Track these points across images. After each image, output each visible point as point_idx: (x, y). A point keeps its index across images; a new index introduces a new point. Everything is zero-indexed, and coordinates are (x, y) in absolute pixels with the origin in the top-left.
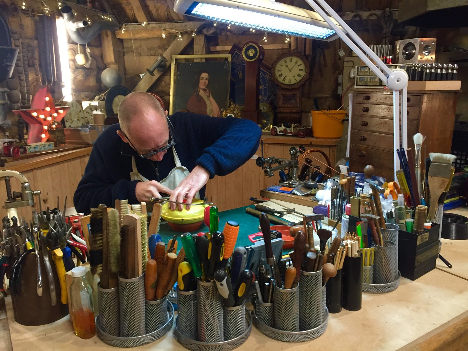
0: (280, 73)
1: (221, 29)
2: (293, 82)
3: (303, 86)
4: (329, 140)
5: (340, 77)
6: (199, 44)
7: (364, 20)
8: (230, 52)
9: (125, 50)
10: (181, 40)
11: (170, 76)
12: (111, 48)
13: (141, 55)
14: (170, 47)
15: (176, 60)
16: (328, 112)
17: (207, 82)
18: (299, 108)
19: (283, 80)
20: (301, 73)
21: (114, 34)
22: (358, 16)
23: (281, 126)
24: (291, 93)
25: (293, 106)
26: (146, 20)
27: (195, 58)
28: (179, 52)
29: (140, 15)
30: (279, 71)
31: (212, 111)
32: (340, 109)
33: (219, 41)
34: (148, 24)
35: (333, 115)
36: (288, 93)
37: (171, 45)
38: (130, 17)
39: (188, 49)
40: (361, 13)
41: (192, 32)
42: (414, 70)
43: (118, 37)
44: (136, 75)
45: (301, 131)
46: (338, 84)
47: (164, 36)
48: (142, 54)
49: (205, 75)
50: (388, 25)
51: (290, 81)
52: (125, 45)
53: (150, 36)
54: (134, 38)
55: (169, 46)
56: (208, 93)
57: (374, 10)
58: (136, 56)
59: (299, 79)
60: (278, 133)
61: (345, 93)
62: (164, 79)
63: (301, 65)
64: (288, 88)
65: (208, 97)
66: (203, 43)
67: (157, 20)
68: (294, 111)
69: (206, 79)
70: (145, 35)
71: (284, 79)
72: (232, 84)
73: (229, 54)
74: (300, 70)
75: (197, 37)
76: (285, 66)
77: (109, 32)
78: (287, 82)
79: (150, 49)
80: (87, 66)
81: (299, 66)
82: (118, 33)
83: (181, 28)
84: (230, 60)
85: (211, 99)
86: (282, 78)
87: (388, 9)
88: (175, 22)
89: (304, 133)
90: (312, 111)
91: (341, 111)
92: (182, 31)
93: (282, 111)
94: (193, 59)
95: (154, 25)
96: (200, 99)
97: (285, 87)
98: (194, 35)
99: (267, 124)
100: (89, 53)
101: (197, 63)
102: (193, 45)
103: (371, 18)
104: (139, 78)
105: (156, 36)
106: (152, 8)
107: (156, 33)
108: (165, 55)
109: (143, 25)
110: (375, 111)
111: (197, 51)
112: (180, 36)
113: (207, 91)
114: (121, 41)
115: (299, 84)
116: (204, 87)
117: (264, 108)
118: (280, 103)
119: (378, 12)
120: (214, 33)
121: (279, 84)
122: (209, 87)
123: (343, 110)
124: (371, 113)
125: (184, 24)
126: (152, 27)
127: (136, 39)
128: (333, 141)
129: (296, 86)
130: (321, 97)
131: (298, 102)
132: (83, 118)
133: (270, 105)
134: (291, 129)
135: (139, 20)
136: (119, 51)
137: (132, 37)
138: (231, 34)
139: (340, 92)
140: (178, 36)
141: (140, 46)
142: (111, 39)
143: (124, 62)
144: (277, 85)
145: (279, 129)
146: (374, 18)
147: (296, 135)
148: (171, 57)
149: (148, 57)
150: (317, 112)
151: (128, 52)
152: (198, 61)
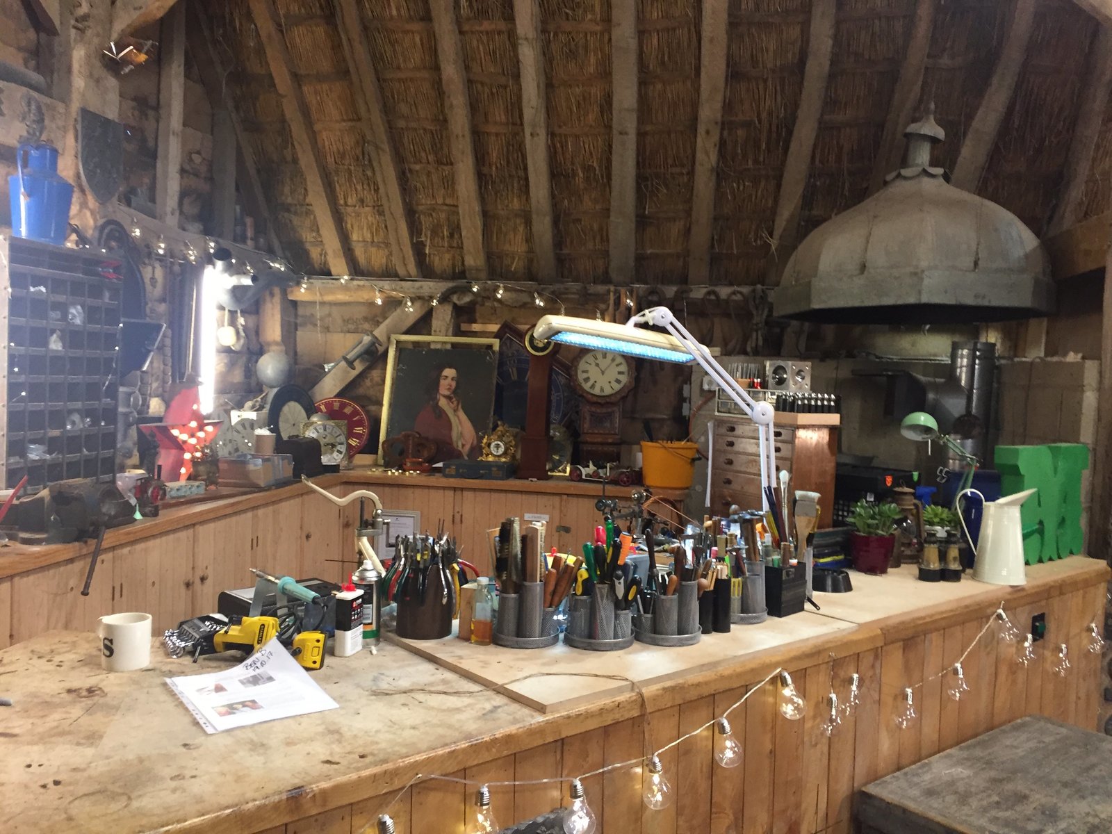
0: (585, 375)
1: (483, 297)
2: (608, 391)
3: (624, 398)
4: (670, 491)
5: (686, 388)
6: (443, 317)
7: (724, 300)
8: (497, 335)
9: (299, 321)
10: (411, 310)
11: (385, 369)
12: (278, 317)
13: (329, 331)
14: (387, 321)
15: (398, 342)
16: (669, 444)
17: (454, 384)
18: (617, 437)
19: (591, 388)
20: (621, 377)
21: (284, 293)
22: (714, 293)
23: (588, 466)
24: (604, 410)
25: (607, 432)
26: (347, 272)
27: (434, 342)
28: (404, 328)
29: (338, 265)
30: (583, 372)
31: (461, 435)
32: (688, 441)
33: (478, 315)
34: (352, 279)
35: (677, 451)
36: (598, 411)
37: (391, 317)
38: (316, 266)
39: (423, 324)
40: (717, 289)
41: (431, 298)
42: (785, 400)
43: (290, 298)
44: (316, 365)
45: (623, 476)
46: (681, 399)
47: (379, 302)
48: (331, 329)
49: (449, 372)
50: (760, 312)
51: (602, 390)
52: (301, 311)
53: (351, 299)
54: (321, 300)
55: (385, 318)
56: (455, 403)
57: (739, 285)
58: (321, 332)
59: (617, 387)
60: (584, 477)
61: (694, 415)
62: (369, 375)
63: (621, 364)
64: (600, 401)
65: (455, 411)
66: (450, 316)
67: (366, 272)
68: (610, 441)
69: (453, 379)
70: (341, 297)
71: (593, 386)
72: (500, 389)
73: (495, 337)
74: (620, 373)
75: (440, 307)
76: (593, 364)
77: (277, 291)
78: (597, 391)
79: (346, 321)
80: (236, 348)
81: (617, 365)
82: (292, 292)
83: (412, 290)
84: (496, 348)
85: (461, 414)
86: (590, 384)
87: (759, 287)
88: (401, 280)
89: (628, 478)
90: (643, 443)
91: (688, 443)
92: (413, 296)
93: (589, 439)
94: (429, 343)
95: (361, 283)
96: (441, 414)
97: (595, 399)
98: (435, 303)
99: (560, 463)
100: (242, 325)
101: (437, 351)
102: (431, 320)
103: (734, 297)
104: (322, 371)
105: (362, 301)
106: (359, 253)
107: (364, 296)
108: (377, 333)
109: (343, 281)
110: (742, 445)
111: (438, 330)
112: (409, 304)
113: (454, 399)
114: (295, 304)
115: (619, 396)
116: (447, 393)
117: (556, 433)
118: (586, 425)
119: (745, 290)
120: (471, 302)
121: (585, 394)
122: (457, 394)
123: (692, 441)
124: (736, 448)
125: (417, 284)
126: (359, 286)
127: (323, 303)
128: (678, 492)
129: (613, 399)
130: (653, 419)
131: (617, 425)
132: (230, 441)
133: (567, 428)
134: (606, 472)
135: (333, 271)
136: (289, 322)
137: (318, 298)
138: (500, 305)
139: (685, 412)
140: (406, 304)
141: (329, 315)
142: (279, 301)
143: (295, 341)
144: (581, 396)
145: (584, 471)
146: (738, 297)
147: (614, 482)
148: (389, 339)
149: (343, 334)
150: (650, 444)
151: (304, 324)
152: (439, 346)
